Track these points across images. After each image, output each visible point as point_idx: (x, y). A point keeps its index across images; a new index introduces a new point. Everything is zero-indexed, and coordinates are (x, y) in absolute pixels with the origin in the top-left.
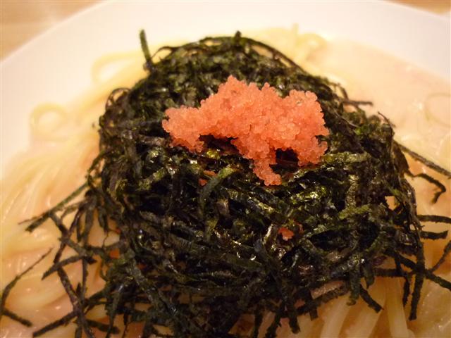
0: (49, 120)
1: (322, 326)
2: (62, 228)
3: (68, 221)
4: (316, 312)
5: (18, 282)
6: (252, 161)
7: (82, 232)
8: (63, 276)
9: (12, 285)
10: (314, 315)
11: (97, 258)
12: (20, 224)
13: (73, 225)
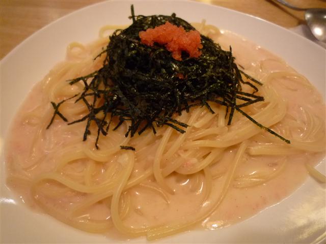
0: (76, 50)
1: (190, 116)
2: (86, 84)
3: (89, 81)
4: (189, 110)
5: (64, 103)
6: (172, 52)
7: (95, 86)
8: (85, 100)
9: (62, 102)
10: (188, 111)
11: (102, 95)
12: (67, 81)
13: (91, 83)
